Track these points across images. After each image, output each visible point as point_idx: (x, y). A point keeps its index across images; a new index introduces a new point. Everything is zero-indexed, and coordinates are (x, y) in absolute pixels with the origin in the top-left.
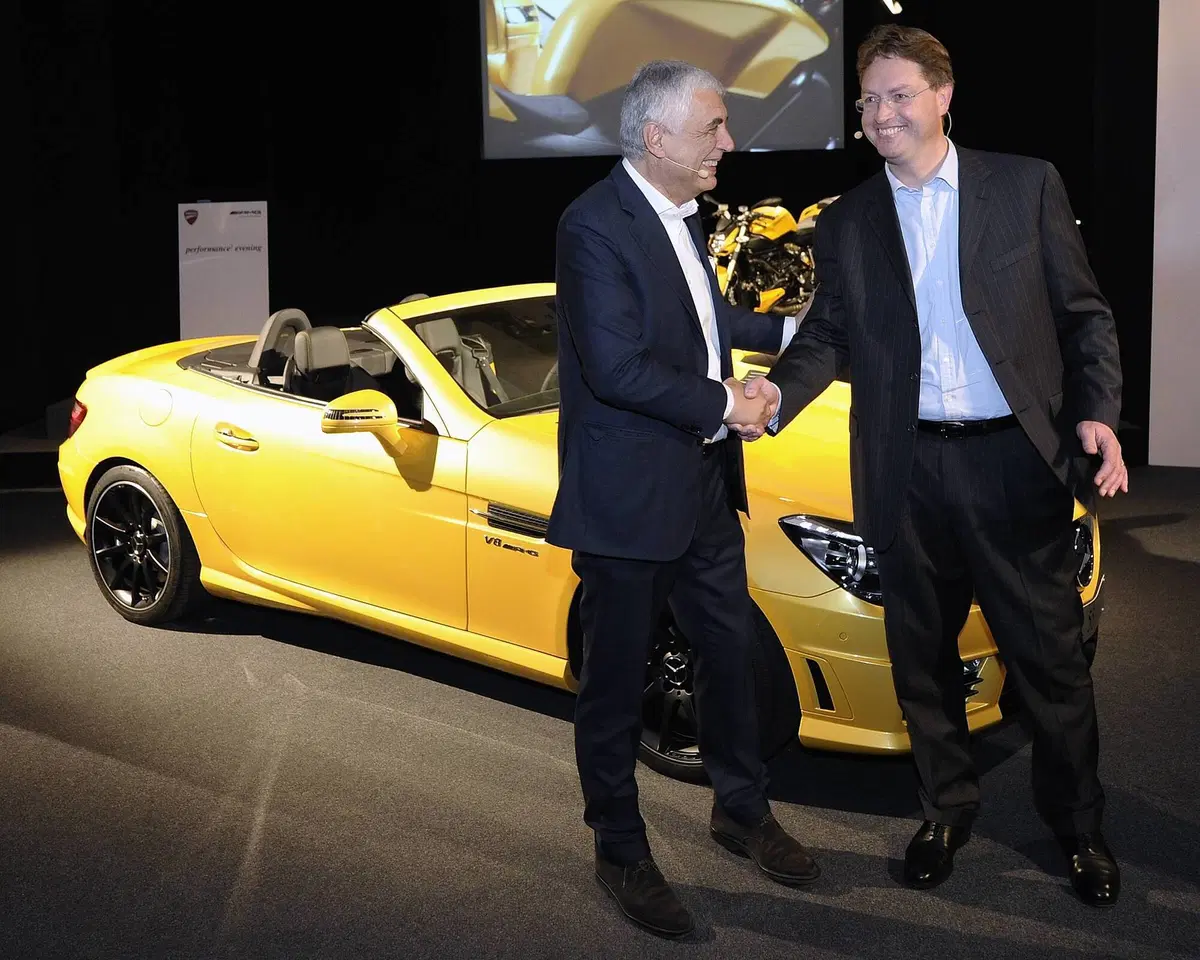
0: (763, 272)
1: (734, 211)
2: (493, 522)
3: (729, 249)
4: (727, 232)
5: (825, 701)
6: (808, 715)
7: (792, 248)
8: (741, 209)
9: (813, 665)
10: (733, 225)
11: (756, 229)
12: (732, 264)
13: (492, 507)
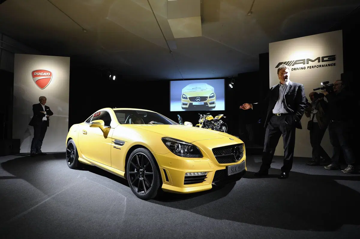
0: (208, 126)
1: (203, 116)
2: (116, 143)
3: (202, 121)
4: (201, 119)
5: (167, 180)
6: (164, 183)
7: (213, 122)
8: (204, 115)
9: (164, 170)
10: (203, 117)
11: (206, 118)
12: (202, 124)
13: (116, 140)
